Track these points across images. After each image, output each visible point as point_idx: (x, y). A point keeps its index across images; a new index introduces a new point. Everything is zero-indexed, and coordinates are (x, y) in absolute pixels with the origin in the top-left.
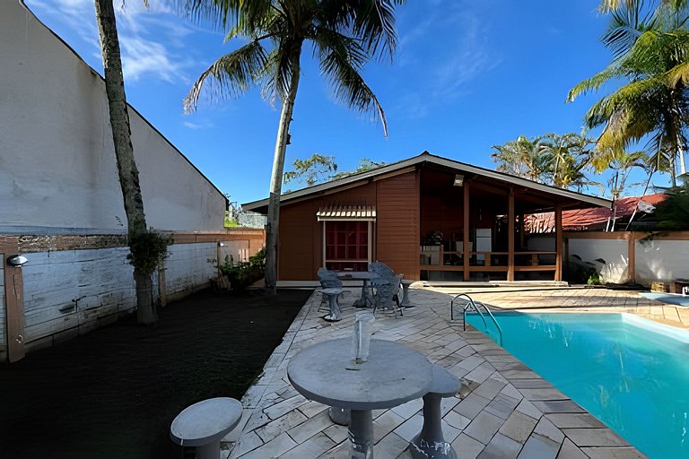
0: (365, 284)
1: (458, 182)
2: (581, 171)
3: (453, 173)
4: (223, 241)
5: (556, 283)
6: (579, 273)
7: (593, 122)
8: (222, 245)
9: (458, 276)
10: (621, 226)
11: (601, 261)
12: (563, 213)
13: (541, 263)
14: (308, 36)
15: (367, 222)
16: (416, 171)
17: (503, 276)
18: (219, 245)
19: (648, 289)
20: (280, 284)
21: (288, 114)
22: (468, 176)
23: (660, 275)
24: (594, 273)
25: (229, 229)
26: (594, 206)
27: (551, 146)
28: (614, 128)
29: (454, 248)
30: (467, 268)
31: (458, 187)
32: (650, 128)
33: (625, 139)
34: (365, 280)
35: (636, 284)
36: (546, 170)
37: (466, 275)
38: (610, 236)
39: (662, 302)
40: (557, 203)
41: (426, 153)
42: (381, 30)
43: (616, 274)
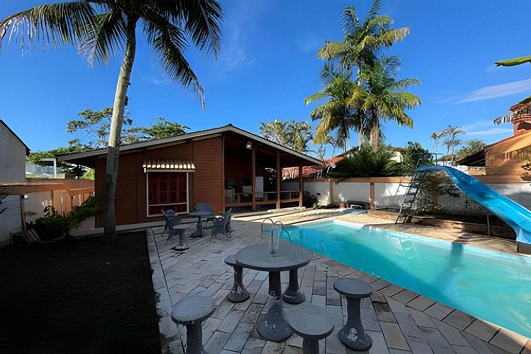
0: (200, 219)
1: (249, 146)
2: (306, 144)
3: (247, 140)
4: (27, 193)
5: (300, 208)
6: (310, 202)
7: (314, 118)
8: (26, 196)
9: (249, 209)
10: (324, 174)
11: (319, 194)
12: (303, 167)
13: (293, 197)
14: (143, 16)
15: (186, 173)
16: (222, 136)
17: (274, 207)
18: (23, 197)
19: (339, 207)
20: (119, 228)
21: (126, 79)
22: (255, 143)
23: (342, 199)
24: (316, 201)
25: (29, 180)
26: (315, 164)
27: (293, 127)
28: (323, 123)
29: (241, 190)
30: (254, 203)
31: (249, 149)
32: (337, 126)
33: (328, 129)
34: (199, 217)
35: (333, 205)
36: (290, 141)
37: (254, 207)
38: (319, 181)
39: (345, 212)
40: (300, 162)
41: (231, 125)
42: (207, 33)
43: (325, 201)
